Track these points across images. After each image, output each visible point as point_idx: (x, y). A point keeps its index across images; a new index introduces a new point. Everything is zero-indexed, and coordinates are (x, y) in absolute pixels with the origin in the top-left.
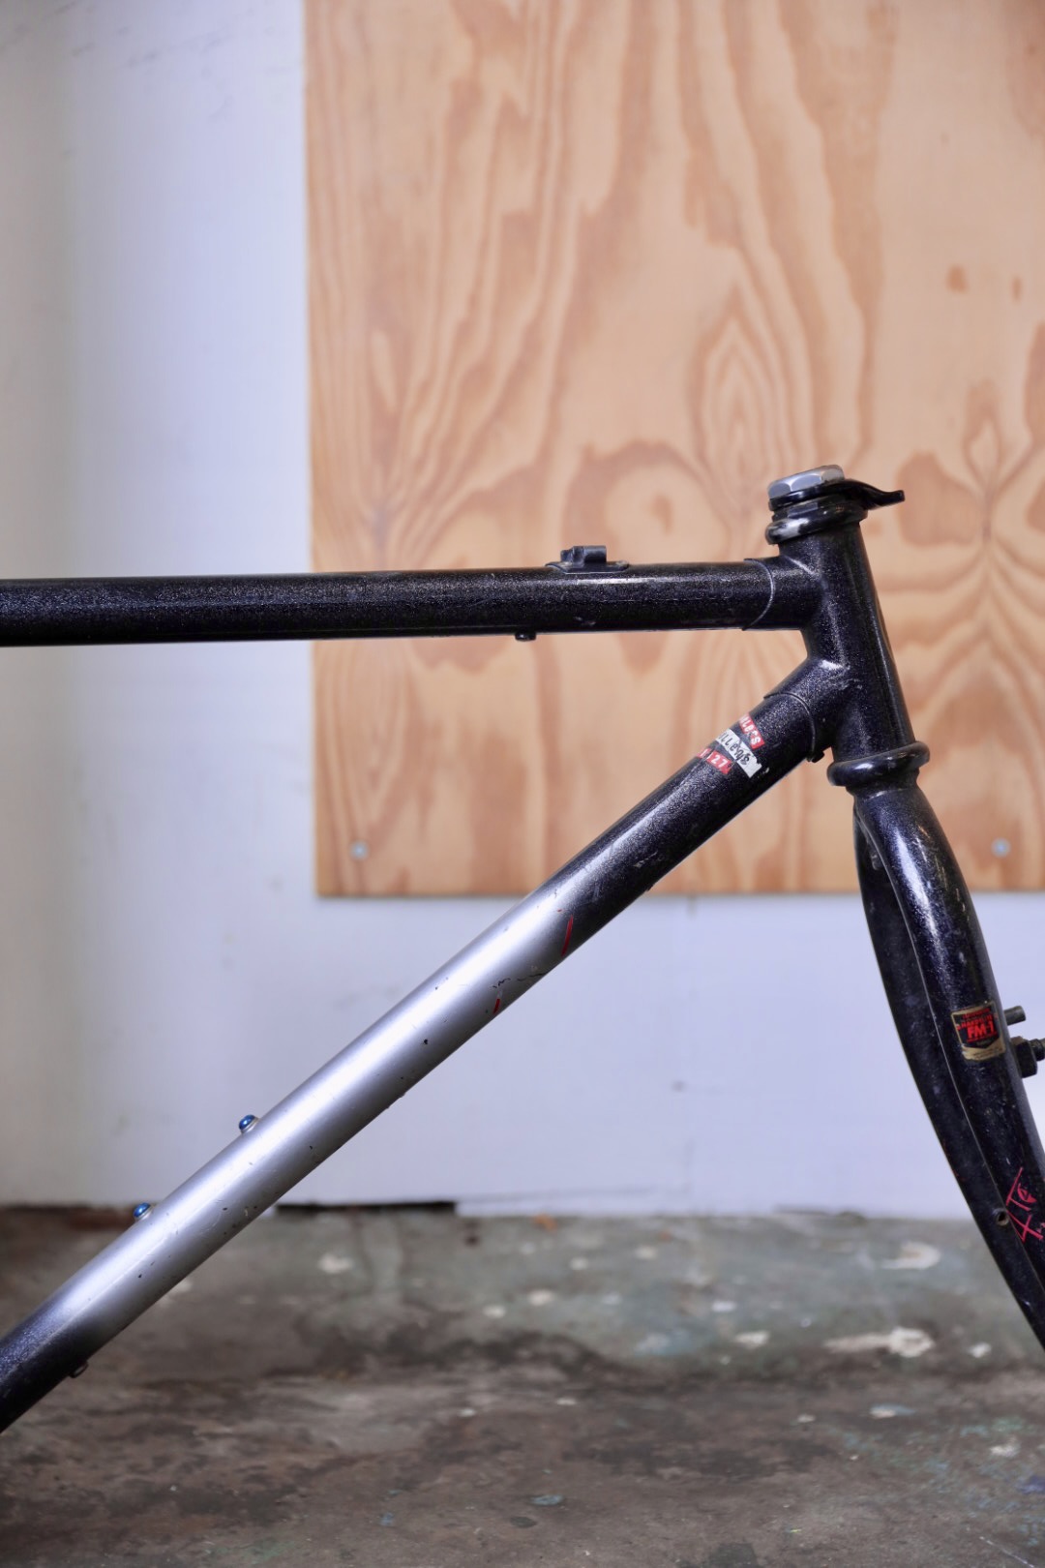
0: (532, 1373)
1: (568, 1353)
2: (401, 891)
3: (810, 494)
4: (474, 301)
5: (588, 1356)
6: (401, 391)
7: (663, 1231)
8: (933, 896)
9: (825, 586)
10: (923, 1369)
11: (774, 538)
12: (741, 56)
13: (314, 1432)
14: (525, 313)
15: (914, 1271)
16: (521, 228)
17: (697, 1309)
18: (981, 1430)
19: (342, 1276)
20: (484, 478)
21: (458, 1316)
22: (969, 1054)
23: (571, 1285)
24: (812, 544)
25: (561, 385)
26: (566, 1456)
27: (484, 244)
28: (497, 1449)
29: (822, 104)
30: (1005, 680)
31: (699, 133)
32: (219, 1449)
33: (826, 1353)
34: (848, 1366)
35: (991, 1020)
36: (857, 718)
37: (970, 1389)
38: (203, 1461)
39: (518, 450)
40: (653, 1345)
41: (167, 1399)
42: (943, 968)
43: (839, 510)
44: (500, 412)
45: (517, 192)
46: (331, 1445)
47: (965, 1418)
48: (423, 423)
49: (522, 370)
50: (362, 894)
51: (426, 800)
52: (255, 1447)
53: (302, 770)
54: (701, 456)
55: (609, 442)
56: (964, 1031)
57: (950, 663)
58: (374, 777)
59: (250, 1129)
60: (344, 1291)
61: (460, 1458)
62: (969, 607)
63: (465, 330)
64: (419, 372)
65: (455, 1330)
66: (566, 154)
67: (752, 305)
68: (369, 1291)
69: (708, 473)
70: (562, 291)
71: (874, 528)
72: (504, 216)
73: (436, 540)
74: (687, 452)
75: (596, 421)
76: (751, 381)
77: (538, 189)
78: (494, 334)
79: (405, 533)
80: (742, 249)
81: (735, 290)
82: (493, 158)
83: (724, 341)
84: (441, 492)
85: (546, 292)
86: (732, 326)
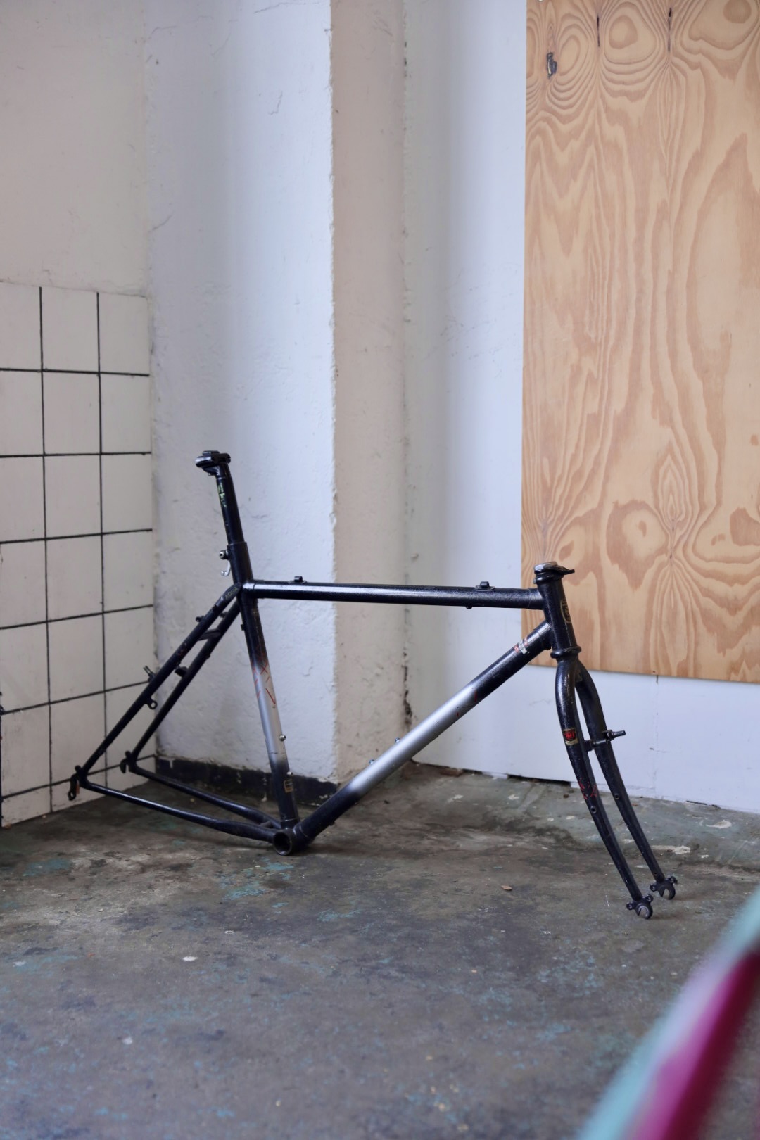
0: (545, 839)
1: (563, 835)
2: (550, 665)
3: (545, 570)
4: (577, 447)
5: (569, 837)
6: (552, 479)
12: (673, 354)
13: (459, 843)
14: (595, 452)
15: (715, 829)
16: (594, 420)
19: (514, 801)
20: (580, 513)
21: (538, 819)
25: (607, 478)
26: (521, 860)
27: (581, 425)
28: (503, 855)
29: (703, 372)
31: (657, 384)
32: (427, 842)
35: (574, 733)
38: (419, 844)
39: (591, 503)
41: (429, 828)
44: (586, 488)
45: (593, 407)
46: (459, 846)
48: (560, 492)
49: (594, 472)
50: (538, 664)
52: (437, 843)
54: (657, 507)
55: (623, 501)
57: (752, 592)
59: (398, 742)
60: (515, 805)
61: (489, 855)
63: (574, 457)
64: (559, 473)
65: (533, 823)
66: (610, 391)
67: (676, 449)
68: (517, 807)
69: (660, 513)
70: (608, 444)
71: (722, 537)
72: (588, 415)
73: (563, 535)
74: (652, 506)
75: (619, 492)
76: (676, 478)
77: (600, 405)
78: (584, 459)
79: (552, 532)
80: (673, 428)
81: (670, 443)
82: (585, 394)
83: (666, 463)
84: (565, 517)
85: (602, 443)
86: (669, 457)
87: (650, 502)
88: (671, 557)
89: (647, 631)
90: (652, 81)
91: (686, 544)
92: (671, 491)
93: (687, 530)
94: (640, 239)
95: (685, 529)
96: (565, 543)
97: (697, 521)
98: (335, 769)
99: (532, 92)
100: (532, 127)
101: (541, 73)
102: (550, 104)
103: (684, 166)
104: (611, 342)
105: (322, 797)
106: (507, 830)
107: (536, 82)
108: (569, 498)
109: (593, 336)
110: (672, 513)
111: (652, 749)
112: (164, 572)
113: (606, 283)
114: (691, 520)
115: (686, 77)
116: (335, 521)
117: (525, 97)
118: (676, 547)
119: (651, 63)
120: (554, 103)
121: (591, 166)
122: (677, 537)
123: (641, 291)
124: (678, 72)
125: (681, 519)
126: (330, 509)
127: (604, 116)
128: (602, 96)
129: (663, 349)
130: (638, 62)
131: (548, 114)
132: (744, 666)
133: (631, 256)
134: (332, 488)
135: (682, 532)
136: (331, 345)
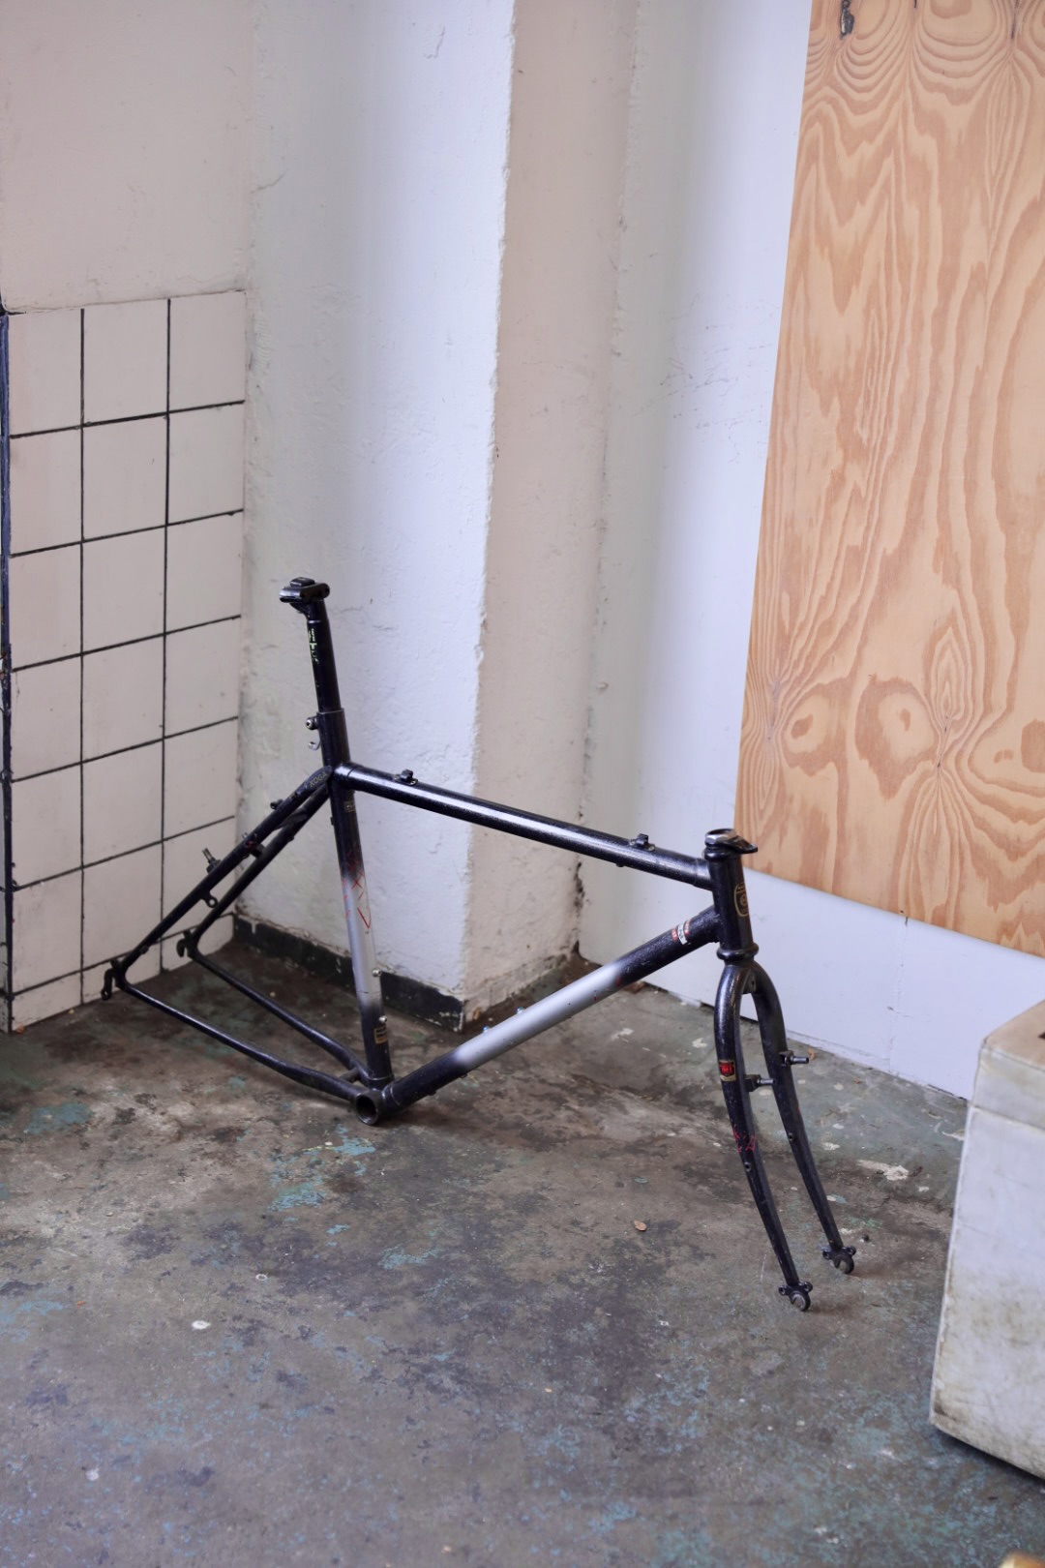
4: (829, 587)
6: (792, 624)
7: (861, 1078)
10: (886, 1187)
12: (971, 487)
13: (605, 1121)
14: (852, 600)
16: (856, 554)
17: (827, 1123)
19: (698, 1050)
20: (824, 679)
25: (865, 640)
26: (676, 1167)
27: (837, 558)
28: (657, 1154)
29: (1008, 521)
31: (945, 525)
32: (563, 1115)
33: (854, 1165)
34: (859, 1173)
37: (892, 1204)
38: (551, 1118)
39: (840, 670)
41: (575, 1084)
44: (836, 646)
45: (855, 538)
46: (602, 1128)
48: (800, 643)
49: (848, 626)
51: (783, 832)
52: (576, 1118)
53: (733, 799)
54: (927, 694)
55: (884, 676)
58: (762, 813)
61: (637, 1152)
63: (824, 599)
64: (801, 618)
66: (880, 521)
67: (961, 621)
69: (930, 702)
70: (871, 592)
71: (1009, 754)
72: (848, 547)
73: (799, 704)
74: (921, 691)
75: (880, 662)
76: (956, 661)
77: (865, 538)
78: (837, 606)
79: (785, 697)
80: (959, 591)
81: (953, 612)
82: (847, 515)
83: (945, 638)
84: (805, 681)
85: (863, 591)
86: (950, 630)
87: (919, 686)
88: (939, 765)
89: (898, 856)
90: (983, 79)
91: (960, 753)
92: (948, 678)
93: (964, 735)
94: (941, 314)
95: (961, 732)
96: (801, 715)
97: (977, 727)
98: (462, 980)
99: (816, 53)
100: (812, 107)
101: (831, 28)
102: (839, 79)
103: (1014, 219)
104: (889, 451)
105: (442, 1015)
107: (822, 40)
108: (812, 655)
109: (865, 436)
110: (946, 707)
111: (891, 1009)
112: (255, 674)
113: (891, 363)
114: (971, 722)
115: (1032, 85)
116: (482, 655)
117: (804, 58)
118: (947, 754)
119: (986, 51)
120: (844, 79)
121: (886, 187)
122: (950, 741)
123: (936, 389)
124: (1021, 75)
125: (958, 717)
126: (476, 640)
127: (911, 116)
128: (912, 86)
129: (958, 477)
130: (968, 45)
131: (833, 93)
132: (1020, 930)
133: (927, 333)
134: (480, 610)
135: (957, 736)
136: (491, 413)
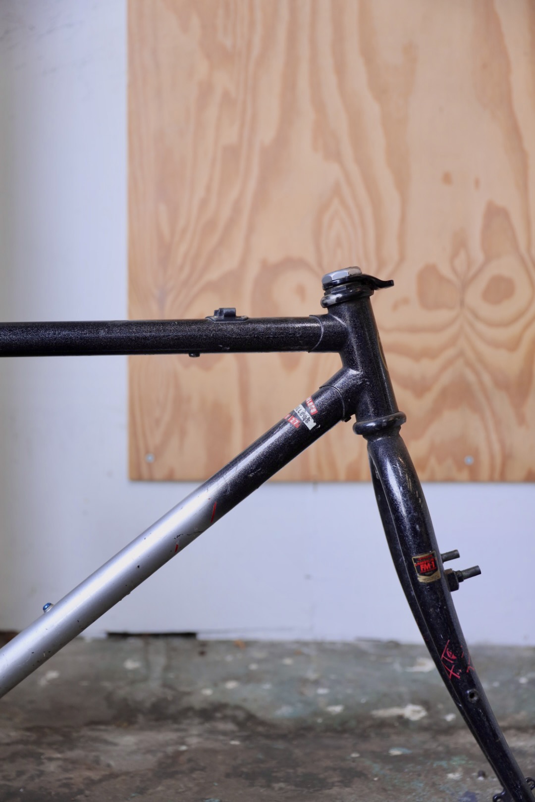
0: (222, 726)
1: (241, 715)
2: (170, 479)
3: (343, 281)
4: (208, 189)
5: (251, 717)
6: (172, 232)
7: (298, 650)
8: (404, 495)
9: (350, 330)
10: (421, 727)
11: (325, 305)
12: (340, 69)
13: (103, 758)
14: (233, 194)
15: (422, 673)
16: (232, 153)
17: (309, 692)
18: (444, 764)
19: (134, 671)
20: (213, 275)
21: (188, 694)
22: (421, 579)
23: (248, 678)
24: (344, 308)
25: (251, 229)
26: (228, 775)
27: (214, 160)
28: (192, 770)
29: (380, 92)
30: (471, 377)
31: (319, 106)
32: (52, 767)
33: (371, 718)
35: (433, 561)
36: (367, 398)
37: (443, 739)
38: (41, 773)
39: (229, 262)
40: (284, 712)
41: (33, 736)
42: (408, 533)
43: (358, 290)
44: (221, 243)
45: (230, 135)
46: (109, 766)
47: (438, 756)
48: (183, 248)
49: (232, 222)
50: (151, 480)
51: (183, 433)
54: (320, 265)
55: (274, 257)
56: (418, 567)
57: (444, 368)
58: (158, 422)
59: (48, 610)
60: (135, 679)
61: (172, 775)
62: (453, 341)
63: (204, 203)
64: (181, 223)
65: (185, 702)
67: (345, 191)
68: (145, 679)
70: (252, 184)
71: (406, 301)
72: (224, 147)
73: (189, 305)
74: (313, 263)
75: (269, 247)
76: (345, 228)
77: (241, 134)
78: (218, 204)
80: (341, 164)
81: (337, 183)
83: (332, 208)
84: (192, 282)
85: (244, 183)
86: (336, 201)
87: (311, 257)
92: (339, 244)
104: (255, 51)
106: (157, 720)
108: (197, 256)
109: (228, 43)
129: (327, 61)
132: (433, 461)
